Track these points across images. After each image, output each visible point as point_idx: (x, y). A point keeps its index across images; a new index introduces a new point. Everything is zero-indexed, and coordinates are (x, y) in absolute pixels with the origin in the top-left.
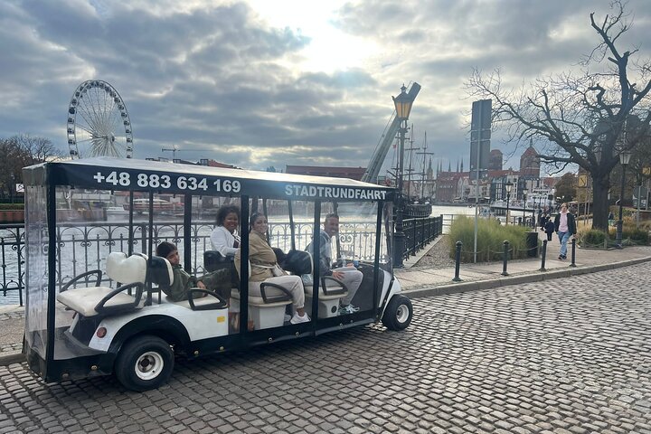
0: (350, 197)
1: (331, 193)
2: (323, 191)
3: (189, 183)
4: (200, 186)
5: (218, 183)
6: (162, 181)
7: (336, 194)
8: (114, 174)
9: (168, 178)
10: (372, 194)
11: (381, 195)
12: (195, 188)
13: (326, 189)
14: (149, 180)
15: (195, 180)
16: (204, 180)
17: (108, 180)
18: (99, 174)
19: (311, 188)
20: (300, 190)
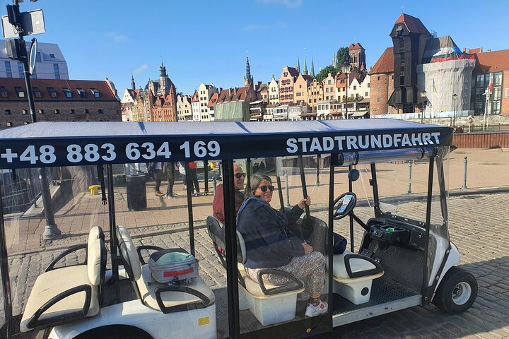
0: (385, 146)
1: (357, 143)
2: (344, 142)
3: (143, 151)
4: (160, 153)
5: (186, 146)
6: (102, 152)
7: (364, 144)
8: (31, 149)
9: (112, 147)
10: (419, 139)
11: (433, 139)
12: (152, 156)
13: (349, 138)
14: (83, 152)
15: (152, 146)
16: (166, 145)
17: (23, 158)
18: (9, 150)
19: (325, 139)
20: (309, 144)
